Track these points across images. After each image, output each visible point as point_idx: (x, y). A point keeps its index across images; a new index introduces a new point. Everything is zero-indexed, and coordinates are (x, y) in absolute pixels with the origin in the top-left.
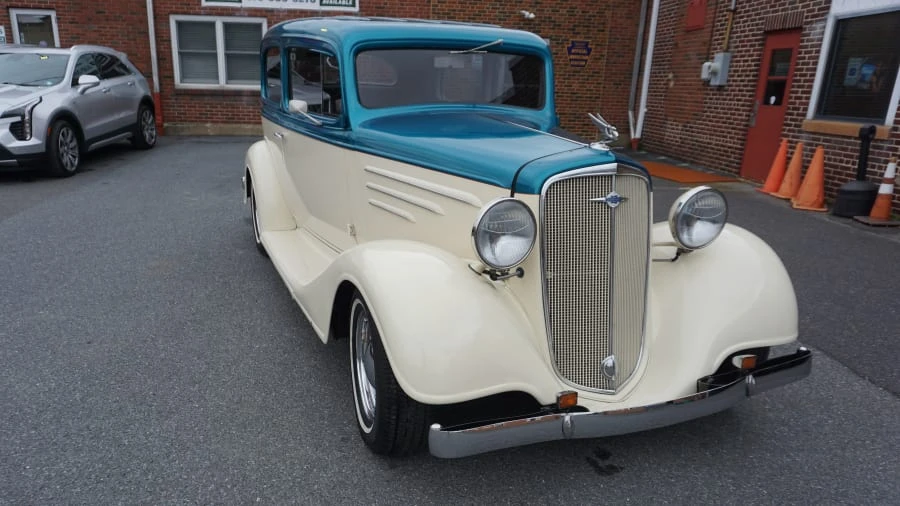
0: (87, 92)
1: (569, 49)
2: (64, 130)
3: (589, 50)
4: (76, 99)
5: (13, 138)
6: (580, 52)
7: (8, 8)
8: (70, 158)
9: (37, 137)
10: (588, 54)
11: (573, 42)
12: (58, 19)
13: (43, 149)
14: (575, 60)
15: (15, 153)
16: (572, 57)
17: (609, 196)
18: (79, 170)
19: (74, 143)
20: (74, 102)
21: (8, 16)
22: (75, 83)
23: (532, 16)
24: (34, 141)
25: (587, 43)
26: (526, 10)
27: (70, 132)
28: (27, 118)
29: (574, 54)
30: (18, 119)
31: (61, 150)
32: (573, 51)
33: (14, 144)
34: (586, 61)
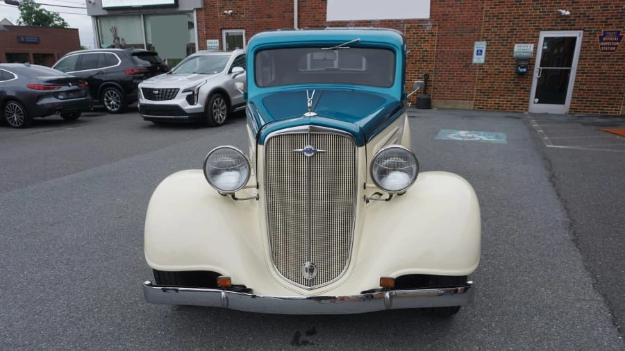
0: (237, 77)
1: (601, 38)
2: (218, 99)
3: (620, 38)
4: (228, 81)
5: (187, 103)
6: (611, 39)
7: (221, 30)
8: (220, 115)
9: (201, 104)
10: (619, 41)
11: (604, 32)
12: (246, 34)
13: (203, 110)
14: (607, 46)
15: (188, 112)
16: (603, 44)
17: (305, 148)
18: (226, 123)
19: (225, 106)
20: (227, 84)
21: (221, 34)
22: (230, 72)
23: (568, 13)
24: (199, 106)
25: (619, 32)
26: (563, 9)
27: (222, 101)
28: (196, 92)
29: (605, 41)
30: (191, 93)
31: (214, 111)
32: (604, 39)
33: (187, 107)
34: (616, 46)
